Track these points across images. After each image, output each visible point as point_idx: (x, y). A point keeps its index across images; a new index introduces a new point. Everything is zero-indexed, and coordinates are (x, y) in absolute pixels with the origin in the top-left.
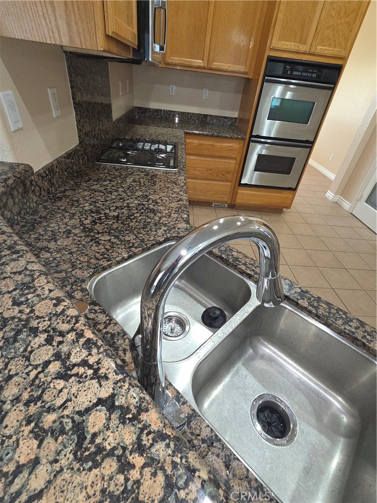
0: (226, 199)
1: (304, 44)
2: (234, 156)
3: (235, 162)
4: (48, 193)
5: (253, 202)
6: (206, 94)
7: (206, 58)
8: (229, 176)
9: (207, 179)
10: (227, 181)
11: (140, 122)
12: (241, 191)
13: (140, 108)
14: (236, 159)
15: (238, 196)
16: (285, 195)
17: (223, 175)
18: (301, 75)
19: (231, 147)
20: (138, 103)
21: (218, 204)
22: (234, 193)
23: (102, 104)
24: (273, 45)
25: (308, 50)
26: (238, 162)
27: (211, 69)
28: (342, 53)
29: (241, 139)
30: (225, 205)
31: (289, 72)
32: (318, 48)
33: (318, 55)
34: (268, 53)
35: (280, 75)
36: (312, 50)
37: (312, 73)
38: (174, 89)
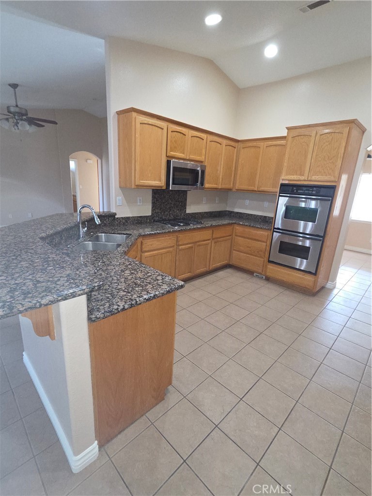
0: (262, 271)
1: (303, 175)
3: (266, 245)
6: (266, 205)
8: (262, 254)
9: (247, 254)
10: (261, 257)
12: (271, 267)
13: (229, 211)
14: (266, 243)
15: (268, 270)
17: (258, 252)
18: (304, 192)
19: (262, 234)
21: (258, 275)
22: (266, 268)
24: (283, 178)
25: (306, 179)
27: (260, 191)
28: (332, 179)
29: (268, 229)
30: (263, 276)
31: (295, 191)
32: (313, 177)
33: (315, 181)
34: (281, 182)
35: (290, 193)
36: (309, 179)
37: (312, 191)
38: (247, 202)
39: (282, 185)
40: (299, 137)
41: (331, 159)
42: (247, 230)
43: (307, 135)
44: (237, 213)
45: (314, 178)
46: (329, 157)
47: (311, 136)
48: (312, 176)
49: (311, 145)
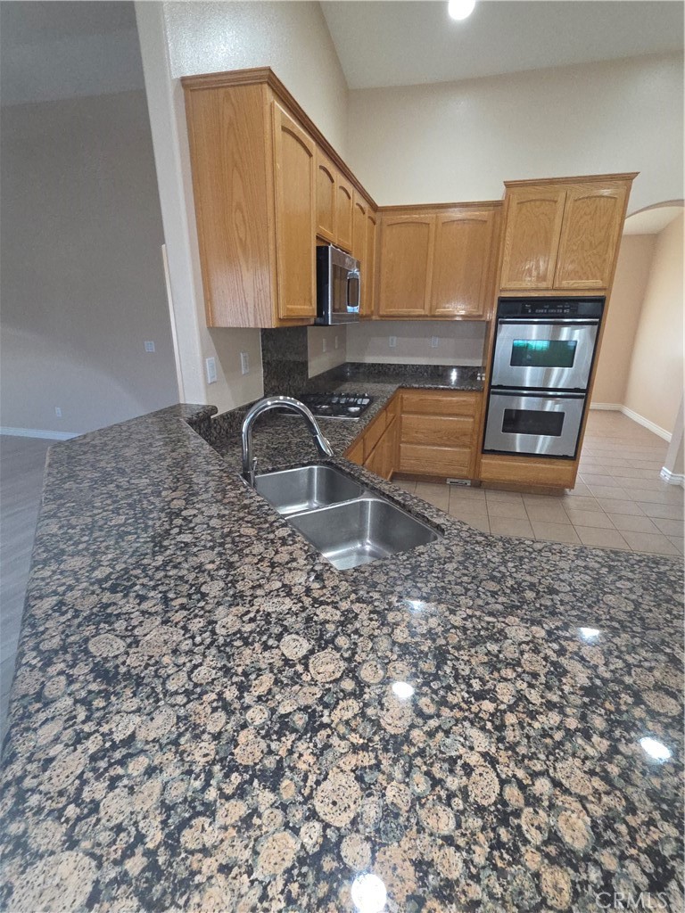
0: (465, 473)
1: (545, 280)
2: (471, 412)
3: (472, 420)
4: (227, 433)
5: (507, 477)
6: (435, 342)
7: (427, 307)
8: (467, 440)
9: (434, 445)
10: (464, 446)
11: (354, 378)
12: (486, 461)
13: (353, 364)
14: (473, 417)
15: (483, 468)
16: (560, 467)
17: (457, 438)
18: (547, 313)
19: (464, 401)
20: (350, 359)
21: (456, 481)
22: (476, 464)
23: (294, 362)
24: (503, 286)
25: (550, 286)
26: (477, 420)
27: (434, 316)
28: (599, 283)
29: (477, 391)
30: (466, 481)
31: (530, 311)
32: (564, 282)
33: (567, 290)
34: (499, 294)
35: (518, 315)
36: (557, 285)
37: (563, 309)
38: (394, 341)
39: (502, 301)
40: (532, 203)
41: (596, 247)
42: (430, 397)
43: (548, 201)
44: (373, 365)
45: (565, 284)
46: (591, 243)
47: (556, 202)
48: (562, 279)
49: (558, 221)
